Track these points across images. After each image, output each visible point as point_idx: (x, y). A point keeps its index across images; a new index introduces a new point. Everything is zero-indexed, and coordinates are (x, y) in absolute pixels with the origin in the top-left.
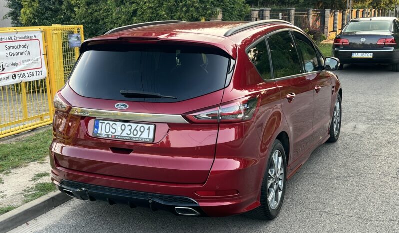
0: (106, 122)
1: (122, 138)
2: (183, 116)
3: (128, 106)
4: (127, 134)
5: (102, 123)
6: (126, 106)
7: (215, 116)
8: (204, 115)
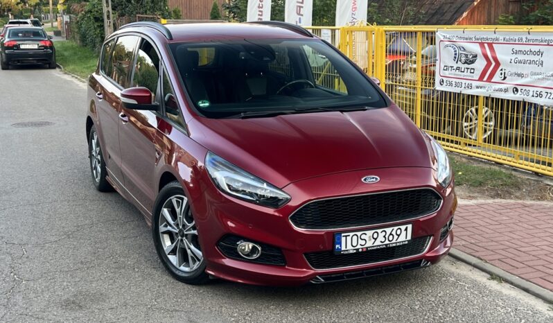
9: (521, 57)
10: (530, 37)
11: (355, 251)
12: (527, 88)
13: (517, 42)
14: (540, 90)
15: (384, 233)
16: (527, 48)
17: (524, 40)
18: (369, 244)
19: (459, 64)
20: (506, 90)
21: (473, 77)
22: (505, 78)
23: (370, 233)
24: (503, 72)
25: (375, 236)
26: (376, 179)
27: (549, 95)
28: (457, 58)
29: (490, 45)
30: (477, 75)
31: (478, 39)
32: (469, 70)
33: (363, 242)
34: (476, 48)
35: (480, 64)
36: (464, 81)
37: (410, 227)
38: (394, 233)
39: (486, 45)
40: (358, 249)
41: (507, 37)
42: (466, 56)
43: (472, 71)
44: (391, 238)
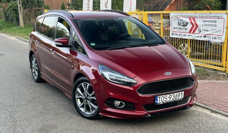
9: (207, 23)
10: (210, 15)
11: (163, 103)
12: (210, 36)
13: (205, 17)
14: (215, 36)
15: (174, 95)
16: (209, 20)
17: (208, 16)
18: (168, 100)
19: (180, 27)
20: (201, 37)
21: (186, 31)
22: (200, 32)
23: (168, 95)
24: (199, 29)
25: (170, 97)
26: (170, 73)
27: (219, 38)
28: (179, 24)
29: (194, 19)
30: (188, 31)
31: (188, 16)
32: (185, 29)
33: (166, 99)
34: (187, 20)
35: (189, 26)
36: (182, 33)
37: (183, 92)
38: (177, 95)
39: (192, 19)
40: (164, 102)
41: (201, 15)
42: (183, 23)
43: (186, 29)
44: (176, 98)
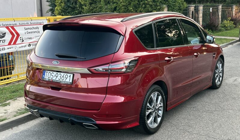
0: (49, 72)
1: (56, 81)
2: (87, 69)
3: (59, 63)
4: (59, 79)
5: (47, 72)
6: (58, 62)
7: (106, 70)
8: (100, 68)
